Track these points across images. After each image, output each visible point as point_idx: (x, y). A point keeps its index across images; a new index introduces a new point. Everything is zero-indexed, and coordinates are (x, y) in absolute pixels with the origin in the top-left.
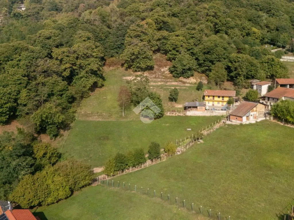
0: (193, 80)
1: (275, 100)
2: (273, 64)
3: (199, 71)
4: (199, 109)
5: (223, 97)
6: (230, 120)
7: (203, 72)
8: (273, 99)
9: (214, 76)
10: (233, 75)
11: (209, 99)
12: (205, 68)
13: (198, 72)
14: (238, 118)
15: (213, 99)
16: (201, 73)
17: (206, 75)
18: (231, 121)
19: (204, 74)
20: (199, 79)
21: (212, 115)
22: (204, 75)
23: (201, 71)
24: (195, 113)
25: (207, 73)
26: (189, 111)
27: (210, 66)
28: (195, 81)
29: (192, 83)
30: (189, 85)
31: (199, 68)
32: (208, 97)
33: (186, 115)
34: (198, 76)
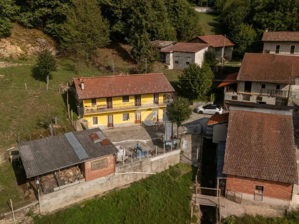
0: (13, 47)
1: (268, 87)
2: (178, 7)
3: (25, 20)
4: (92, 169)
5: (138, 97)
6: (229, 193)
7: (37, 24)
8: (263, 86)
9: (76, 32)
10: (120, 30)
11: (95, 108)
12: (41, 12)
13: (22, 24)
14: (266, 185)
15: (109, 107)
16: (30, 28)
17: (45, 32)
18: (233, 199)
19: (38, 29)
20: (29, 45)
21: (139, 178)
22: (39, 33)
23: (30, 22)
24: (78, 191)
25: (48, 26)
26: (51, 191)
27: (57, 5)
28: (19, 49)
29: (11, 57)
30: (4, 66)
31: (22, 11)
32: (90, 104)
33: (36, 218)
34: (24, 35)
